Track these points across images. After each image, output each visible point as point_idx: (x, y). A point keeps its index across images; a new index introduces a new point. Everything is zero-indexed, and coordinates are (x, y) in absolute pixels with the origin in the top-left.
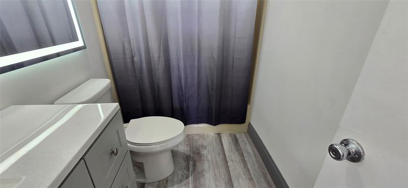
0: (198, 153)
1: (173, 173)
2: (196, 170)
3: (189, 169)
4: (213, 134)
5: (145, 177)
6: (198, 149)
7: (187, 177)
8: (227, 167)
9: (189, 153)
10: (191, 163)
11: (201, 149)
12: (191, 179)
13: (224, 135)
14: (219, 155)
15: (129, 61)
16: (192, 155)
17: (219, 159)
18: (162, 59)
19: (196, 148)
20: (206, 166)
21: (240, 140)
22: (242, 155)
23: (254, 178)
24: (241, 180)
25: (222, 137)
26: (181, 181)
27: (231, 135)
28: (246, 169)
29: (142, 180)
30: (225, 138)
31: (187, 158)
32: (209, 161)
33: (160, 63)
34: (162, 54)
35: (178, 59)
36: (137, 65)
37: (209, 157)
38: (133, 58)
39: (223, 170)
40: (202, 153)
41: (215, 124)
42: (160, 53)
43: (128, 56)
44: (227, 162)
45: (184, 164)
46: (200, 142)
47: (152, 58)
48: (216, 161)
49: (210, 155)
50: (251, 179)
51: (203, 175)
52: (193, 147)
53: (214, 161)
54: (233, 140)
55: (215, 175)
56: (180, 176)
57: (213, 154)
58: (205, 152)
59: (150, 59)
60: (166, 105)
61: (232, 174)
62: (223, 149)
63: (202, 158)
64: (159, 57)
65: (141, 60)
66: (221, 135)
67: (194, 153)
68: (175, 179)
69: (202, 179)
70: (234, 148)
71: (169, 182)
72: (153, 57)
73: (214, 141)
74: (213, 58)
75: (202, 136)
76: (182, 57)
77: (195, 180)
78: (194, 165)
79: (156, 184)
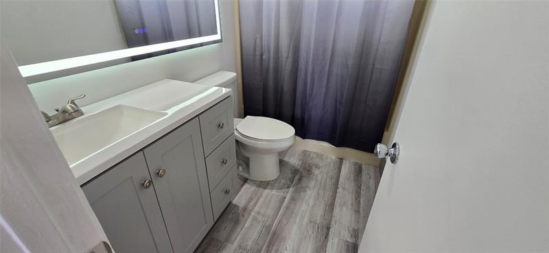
0: (308, 171)
1: (276, 180)
2: (299, 185)
3: (293, 180)
4: (334, 157)
5: (249, 174)
6: (310, 167)
7: (289, 187)
8: (335, 192)
9: (299, 167)
10: (297, 177)
11: (314, 168)
12: (291, 190)
13: (347, 162)
14: (331, 179)
15: (258, 58)
16: (301, 170)
17: (329, 183)
18: (290, 60)
19: (309, 165)
20: (312, 184)
21: (364, 173)
22: (359, 187)
23: (361, 211)
24: (344, 209)
25: (344, 163)
26: (281, 188)
27: (356, 164)
28: (357, 201)
29: (246, 176)
30: (347, 165)
31: (295, 171)
32: (317, 180)
33: (287, 64)
34: (291, 54)
35: (307, 63)
36: (265, 64)
37: (319, 177)
38: (262, 55)
39: (328, 194)
40: (313, 171)
41: (337, 146)
42: (288, 54)
43: (258, 53)
44: (336, 187)
45: (290, 175)
46: (316, 161)
47: (280, 59)
48: (326, 183)
49: (321, 175)
50: (358, 212)
51: (305, 191)
52: (306, 163)
53: (323, 182)
54: (356, 169)
55: (318, 194)
56: (281, 184)
57: (325, 176)
58: (316, 172)
59: (279, 58)
60: (287, 110)
61: (338, 199)
62: (339, 175)
63: (311, 176)
64: (287, 58)
65: (269, 59)
66: (344, 161)
67: (304, 169)
68: (276, 185)
69: (302, 194)
70: (352, 178)
71: (269, 186)
72: (282, 57)
73: (332, 164)
74: (347, 65)
75: (320, 156)
76: (311, 60)
77: (295, 192)
78: (300, 180)
79: (257, 183)
